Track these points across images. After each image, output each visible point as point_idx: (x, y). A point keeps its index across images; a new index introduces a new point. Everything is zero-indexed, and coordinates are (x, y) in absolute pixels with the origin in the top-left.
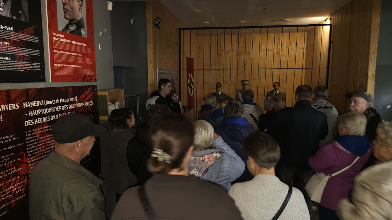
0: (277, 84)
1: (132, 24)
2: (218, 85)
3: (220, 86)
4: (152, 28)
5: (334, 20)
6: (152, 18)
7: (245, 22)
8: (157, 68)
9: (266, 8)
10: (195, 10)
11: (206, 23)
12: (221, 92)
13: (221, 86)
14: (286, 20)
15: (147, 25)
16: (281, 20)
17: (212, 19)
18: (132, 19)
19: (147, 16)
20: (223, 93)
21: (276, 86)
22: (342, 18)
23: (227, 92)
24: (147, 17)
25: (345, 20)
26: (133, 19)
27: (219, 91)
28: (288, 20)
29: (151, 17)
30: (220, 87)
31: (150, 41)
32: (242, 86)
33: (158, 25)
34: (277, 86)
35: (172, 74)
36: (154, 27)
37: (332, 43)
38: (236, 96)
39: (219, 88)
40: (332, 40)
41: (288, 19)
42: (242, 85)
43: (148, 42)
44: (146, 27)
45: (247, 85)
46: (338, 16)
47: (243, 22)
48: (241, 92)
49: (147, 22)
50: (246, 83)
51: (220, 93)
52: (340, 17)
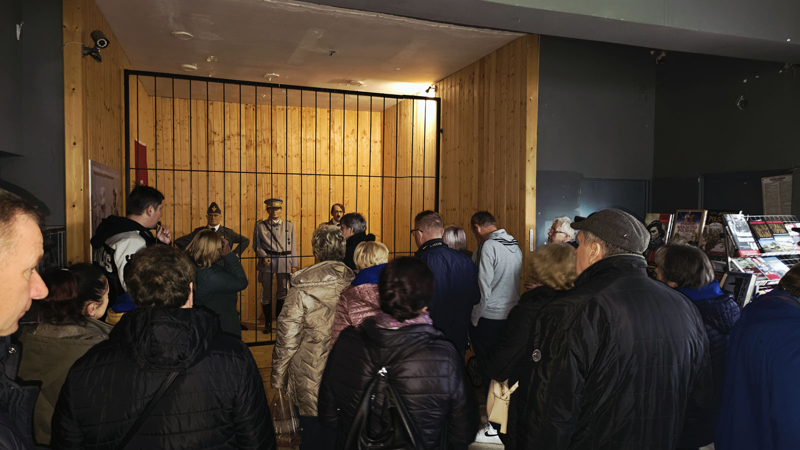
0: (339, 209)
1: (18, 39)
2: (213, 210)
3: (216, 211)
4: (80, 55)
5: (445, 91)
6: (80, 30)
7: (278, 75)
8: (90, 161)
9: (334, 52)
10: (178, 33)
11: (190, 66)
12: (220, 226)
13: (218, 211)
14: (359, 83)
15: (65, 49)
16: (349, 82)
17: (209, 60)
18: (18, 26)
19: (65, 24)
20: (224, 227)
21: (338, 211)
22: (461, 87)
23: (233, 224)
24: (65, 27)
25: (470, 91)
26: (21, 25)
27: (215, 223)
28: (361, 82)
29: (77, 28)
30: (219, 214)
31: (74, 89)
32: (268, 212)
33: (97, 52)
34: (340, 212)
35: (112, 178)
36: (84, 54)
37: (442, 132)
38: (255, 234)
39: (216, 216)
40: (441, 128)
41: (362, 80)
42: (268, 209)
43: (66, 91)
44: (62, 53)
45: (279, 210)
46: (453, 84)
47: (273, 76)
48: (266, 225)
49: (65, 39)
50: (277, 204)
51: (217, 228)
52: (458, 88)
